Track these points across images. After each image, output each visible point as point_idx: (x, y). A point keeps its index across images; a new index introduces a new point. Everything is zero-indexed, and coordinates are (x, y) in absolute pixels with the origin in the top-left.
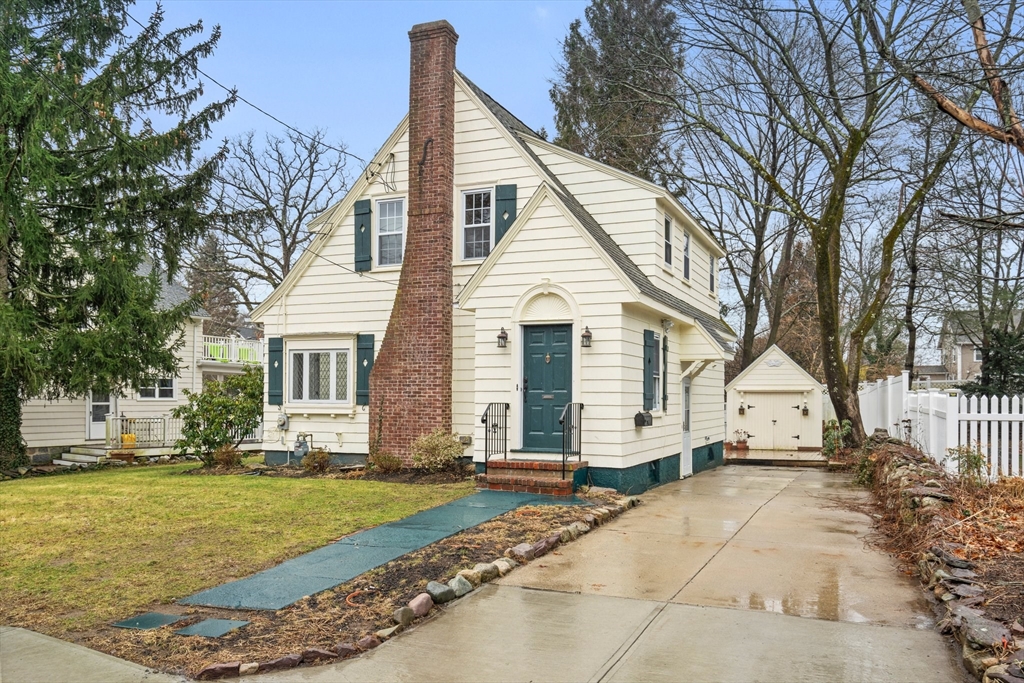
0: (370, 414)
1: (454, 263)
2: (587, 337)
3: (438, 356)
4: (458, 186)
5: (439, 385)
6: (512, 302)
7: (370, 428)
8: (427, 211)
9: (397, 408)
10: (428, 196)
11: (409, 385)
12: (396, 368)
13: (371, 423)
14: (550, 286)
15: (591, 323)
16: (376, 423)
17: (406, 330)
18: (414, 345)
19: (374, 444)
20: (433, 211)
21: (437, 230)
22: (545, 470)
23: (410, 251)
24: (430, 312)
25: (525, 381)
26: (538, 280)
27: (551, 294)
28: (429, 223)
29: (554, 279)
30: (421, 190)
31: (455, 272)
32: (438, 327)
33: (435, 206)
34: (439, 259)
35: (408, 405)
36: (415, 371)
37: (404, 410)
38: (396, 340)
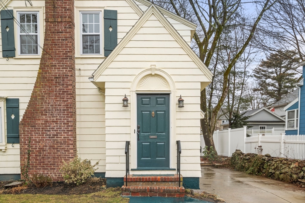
0: (21, 149)
1: (76, 56)
2: (181, 101)
3: (70, 112)
4: (77, 7)
5: (71, 131)
6: (131, 79)
7: (21, 158)
8: (59, 20)
9: (41, 144)
10: (59, 10)
11: (49, 131)
12: (39, 120)
13: (22, 155)
14: (156, 70)
15: (183, 93)
16: (25, 155)
17: (46, 95)
18: (52, 105)
19: (25, 168)
20: (64, 20)
21: (67, 33)
22: (164, 181)
23: (47, 45)
24: (63, 85)
25: (138, 128)
26: (148, 66)
27: (156, 75)
28: (61, 27)
29: (158, 66)
30: (54, 5)
31: (77, 61)
32: (70, 94)
33: (65, 17)
34: (69, 52)
35: (49, 143)
36: (53, 122)
37: (46, 146)
38: (39, 102)
